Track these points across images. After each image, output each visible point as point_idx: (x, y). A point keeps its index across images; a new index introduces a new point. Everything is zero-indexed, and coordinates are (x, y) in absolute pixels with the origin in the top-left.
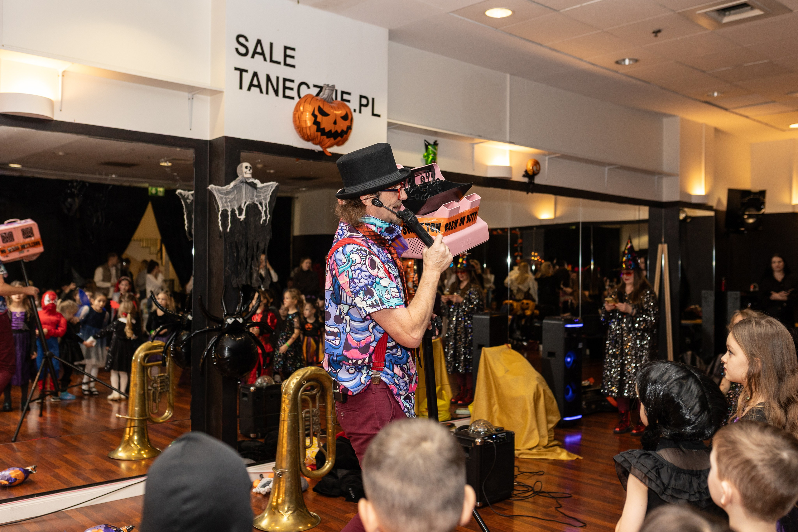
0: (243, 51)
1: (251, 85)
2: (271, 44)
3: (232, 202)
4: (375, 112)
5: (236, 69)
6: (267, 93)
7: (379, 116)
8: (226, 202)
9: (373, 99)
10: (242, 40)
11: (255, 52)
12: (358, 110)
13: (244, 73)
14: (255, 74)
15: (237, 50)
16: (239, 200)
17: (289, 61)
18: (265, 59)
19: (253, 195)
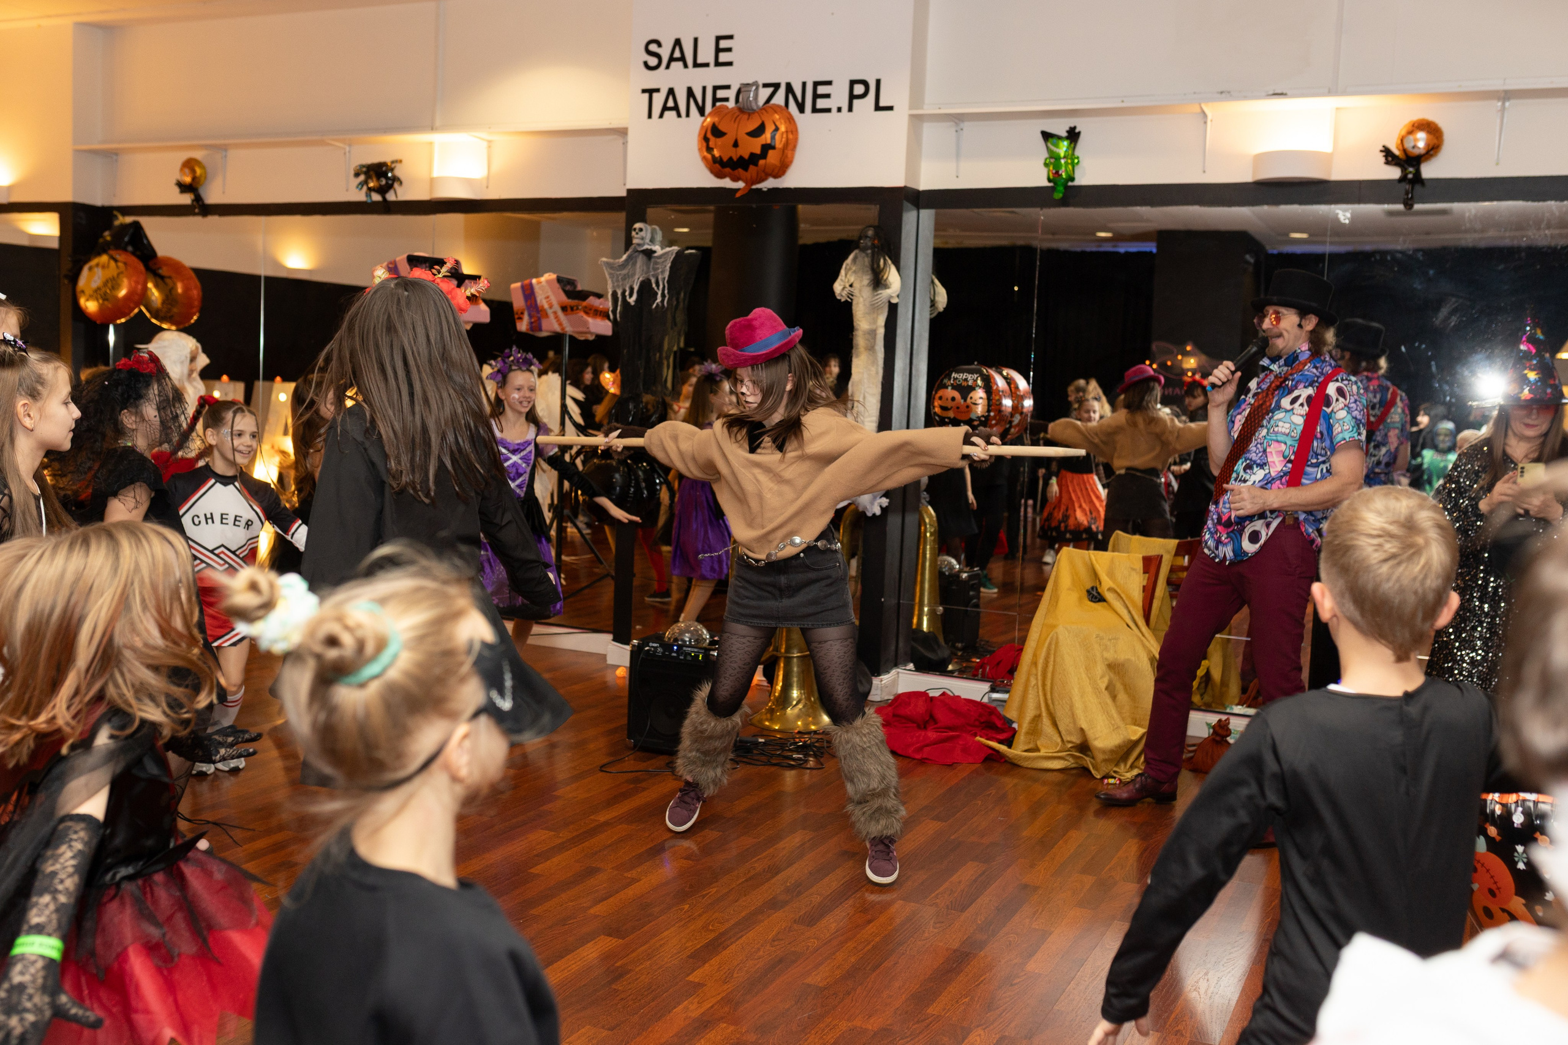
0: (653, 61)
1: (665, 108)
2: (696, 40)
3: (625, 279)
4: (882, 104)
5: (644, 91)
6: (688, 115)
7: (890, 108)
8: (618, 281)
9: (878, 82)
10: (653, 47)
11: (672, 59)
12: (845, 108)
13: (655, 95)
14: (671, 92)
15: (646, 64)
16: (634, 274)
17: (723, 57)
18: (686, 66)
19: (648, 268)
